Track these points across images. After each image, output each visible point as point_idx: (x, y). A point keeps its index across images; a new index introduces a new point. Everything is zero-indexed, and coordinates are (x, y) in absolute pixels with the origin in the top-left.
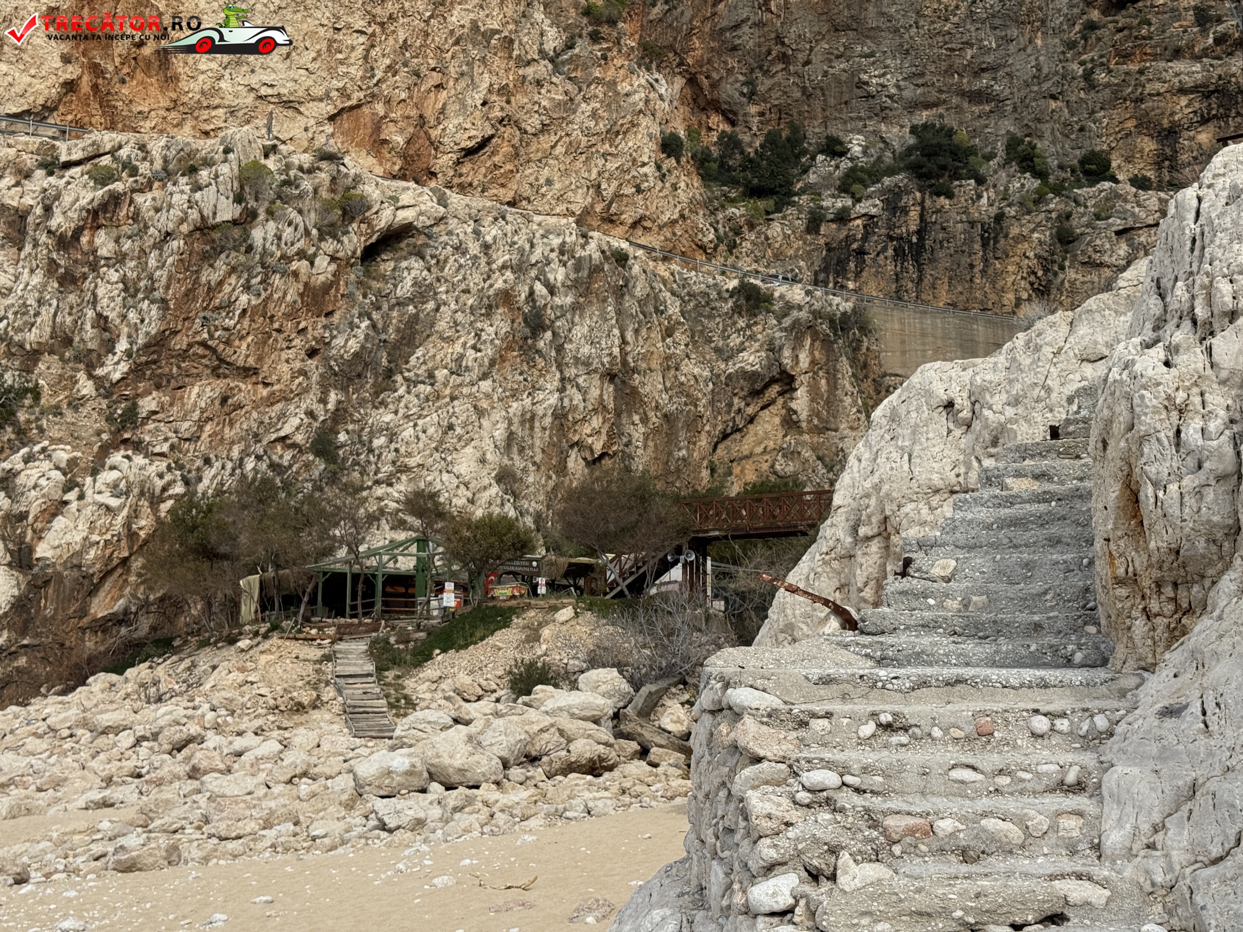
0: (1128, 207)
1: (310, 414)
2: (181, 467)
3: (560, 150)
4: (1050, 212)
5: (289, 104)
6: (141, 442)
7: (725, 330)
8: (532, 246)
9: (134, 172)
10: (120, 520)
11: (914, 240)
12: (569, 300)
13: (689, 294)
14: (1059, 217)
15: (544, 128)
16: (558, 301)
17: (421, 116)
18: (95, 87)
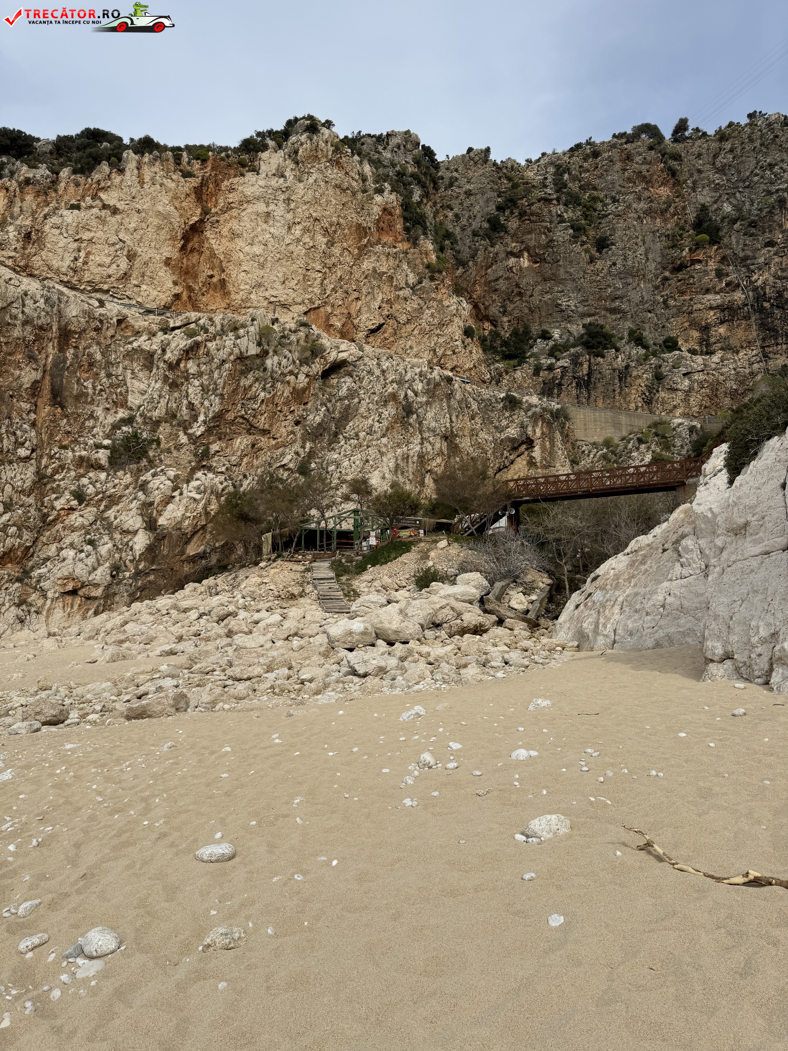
0: (688, 362)
1: (297, 453)
2: (232, 479)
3: (416, 332)
4: (651, 364)
5: (285, 306)
6: (211, 466)
7: (499, 418)
8: (406, 372)
9: (206, 331)
10: (201, 505)
11: (586, 378)
12: (424, 399)
13: (481, 400)
14: (656, 367)
15: (408, 321)
16: (419, 399)
17: (349, 313)
18: (190, 297)
